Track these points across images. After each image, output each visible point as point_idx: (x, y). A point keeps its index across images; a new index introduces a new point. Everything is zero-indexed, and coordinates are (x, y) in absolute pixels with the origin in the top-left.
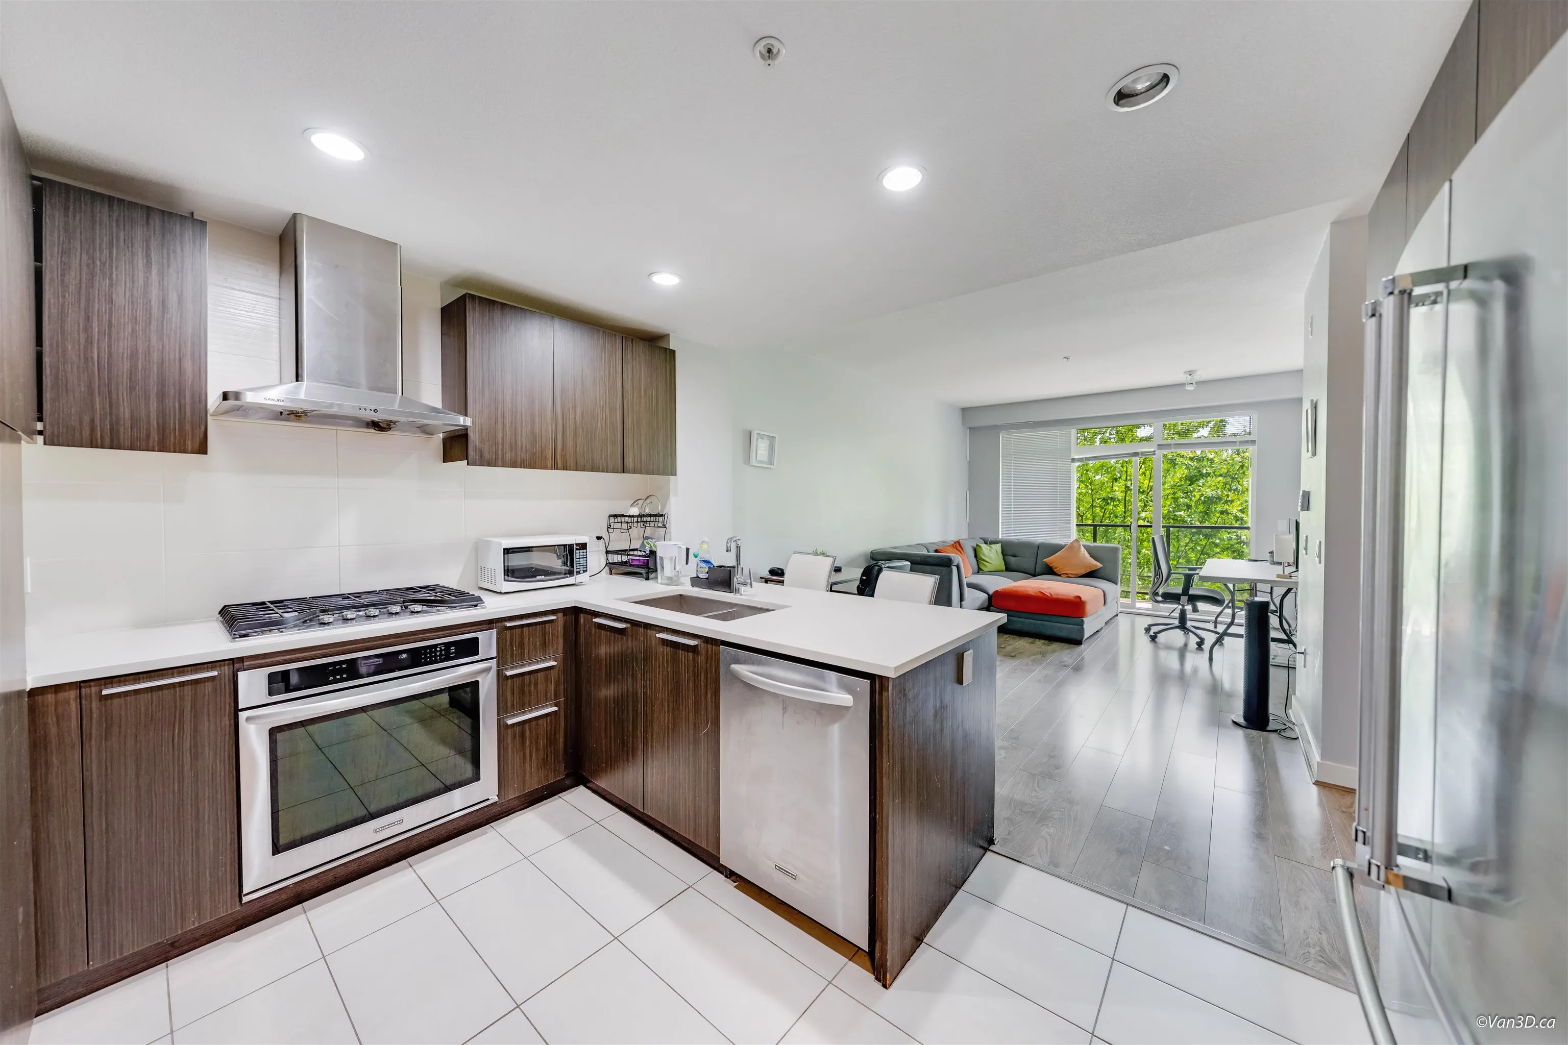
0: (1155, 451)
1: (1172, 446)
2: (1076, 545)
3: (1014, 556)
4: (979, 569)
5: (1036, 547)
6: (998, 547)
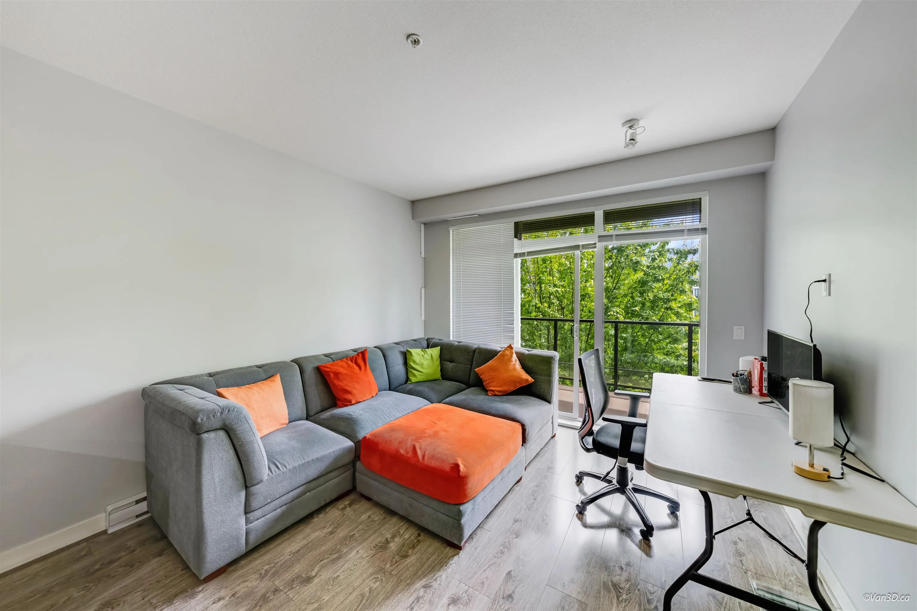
0: (595, 244)
1: (614, 237)
2: (508, 352)
3: (451, 362)
4: (408, 379)
5: (472, 352)
6: (436, 351)
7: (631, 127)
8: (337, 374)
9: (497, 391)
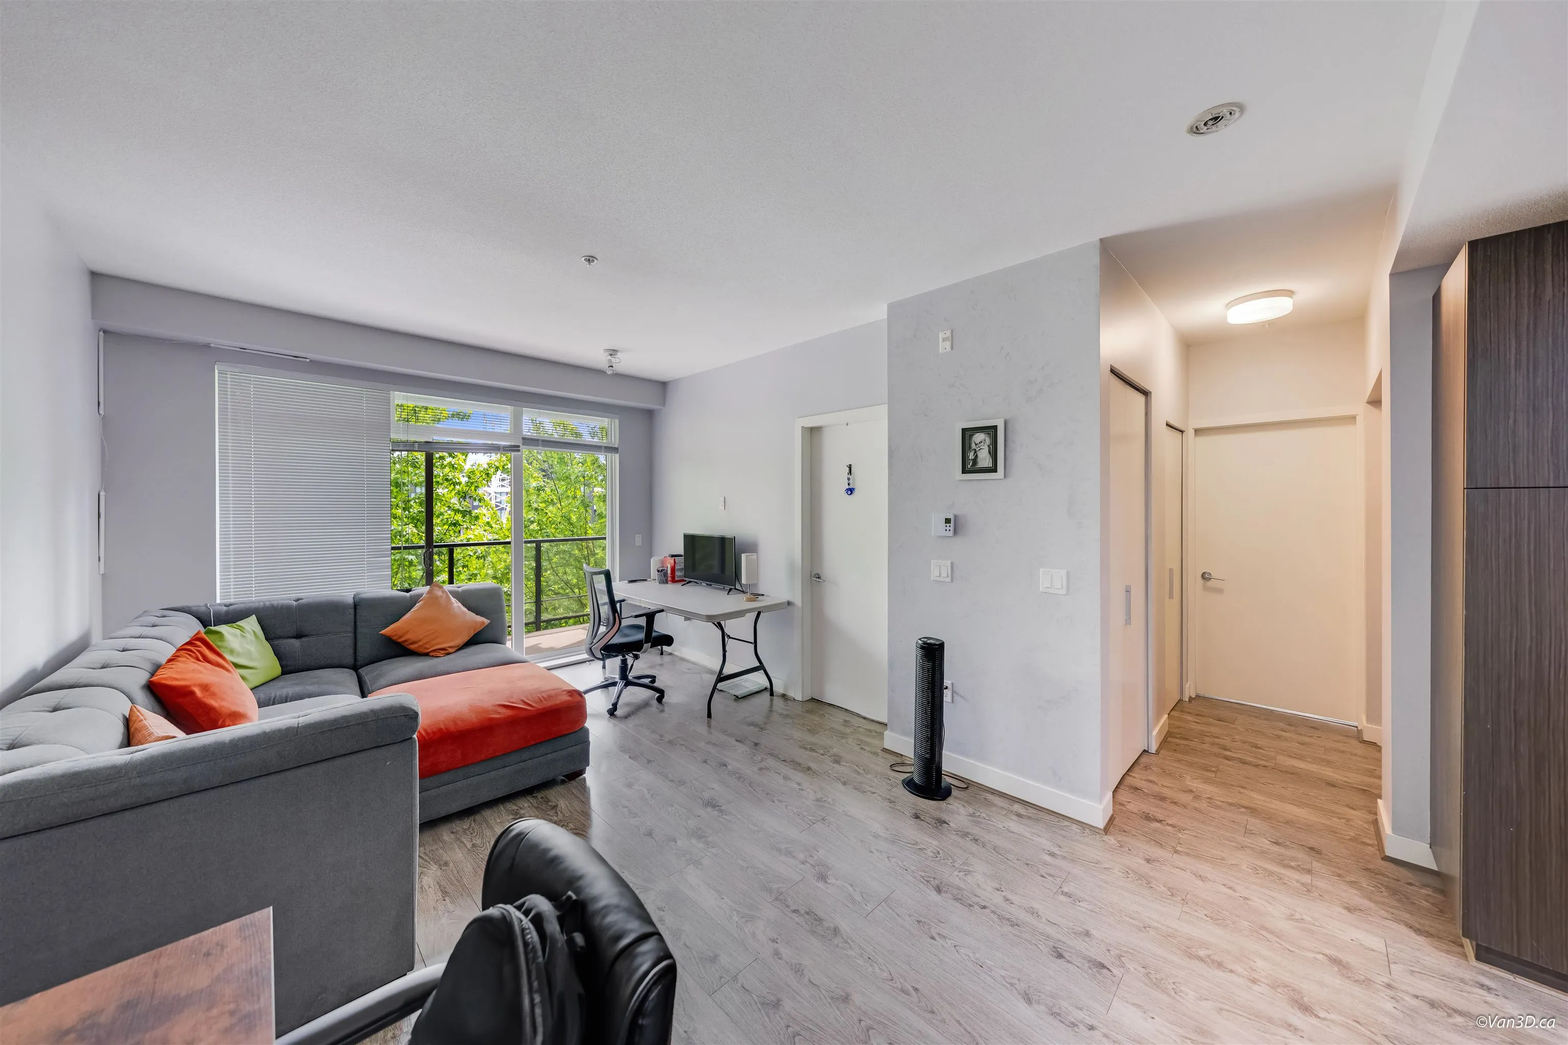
0: (518, 446)
3: (299, 636)
5: (350, 608)
6: (251, 624)
7: (611, 355)
8: (205, 687)
9: (450, 647)
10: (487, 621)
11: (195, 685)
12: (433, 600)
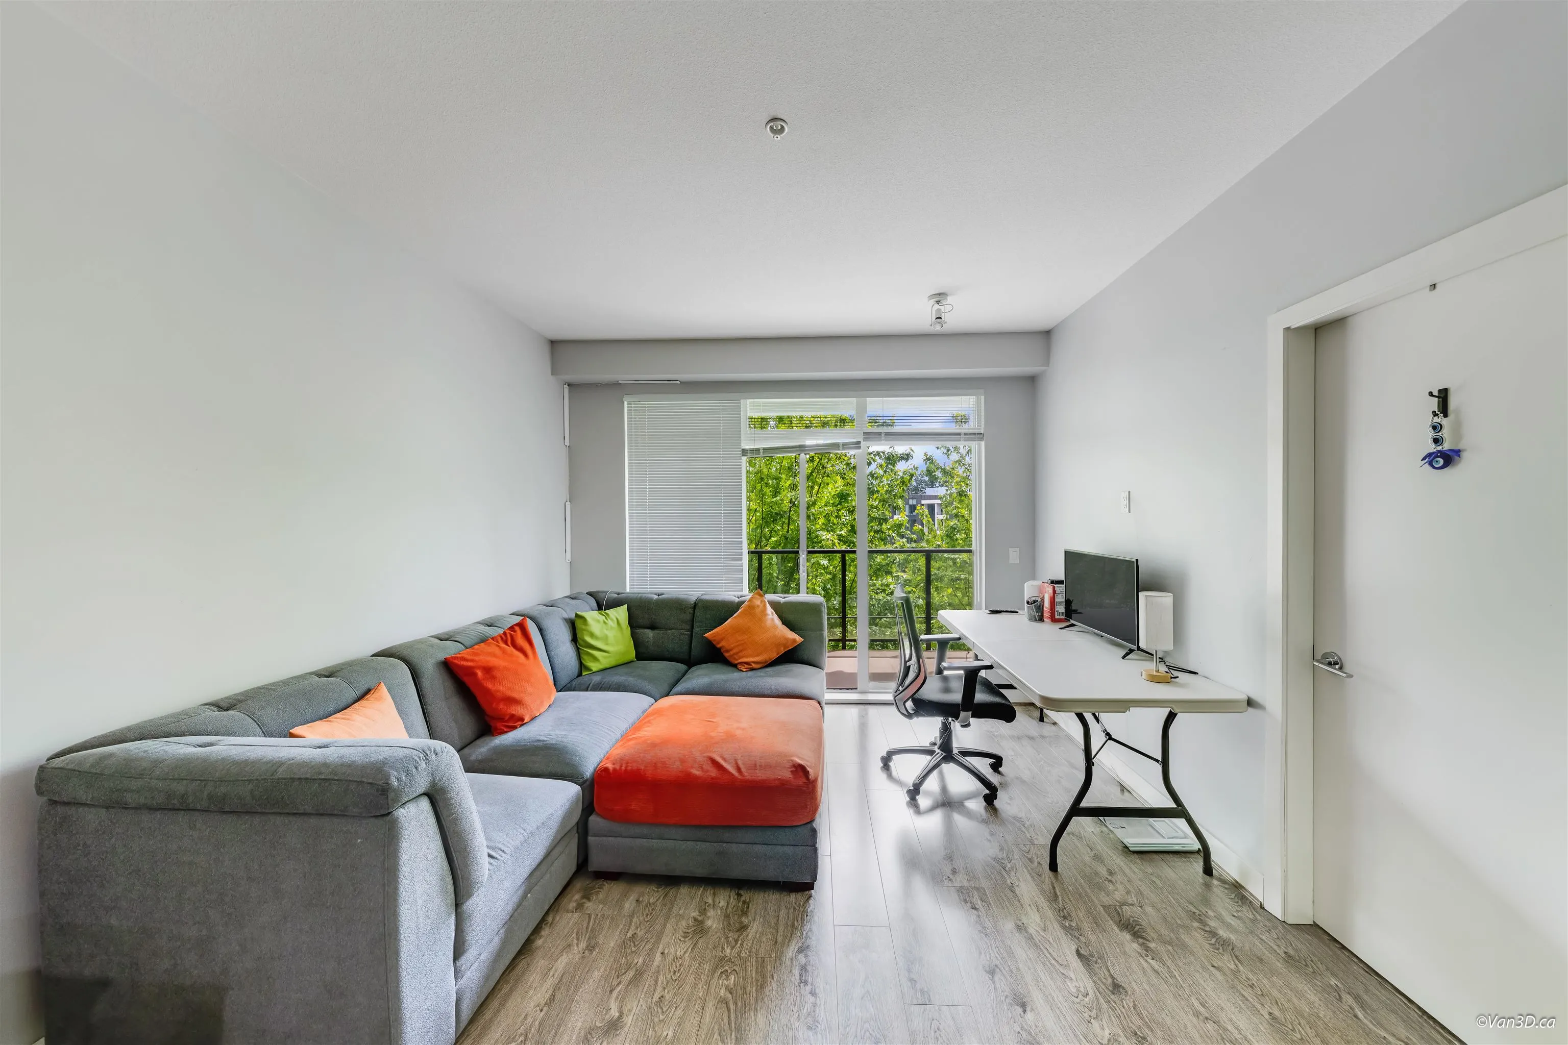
0: (859, 443)
1: (883, 435)
3: (652, 627)
4: (582, 666)
5: (691, 608)
6: (621, 613)
7: (938, 302)
8: (488, 670)
9: (754, 662)
10: (799, 639)
11: (479, 667)
12: (751, 607)
